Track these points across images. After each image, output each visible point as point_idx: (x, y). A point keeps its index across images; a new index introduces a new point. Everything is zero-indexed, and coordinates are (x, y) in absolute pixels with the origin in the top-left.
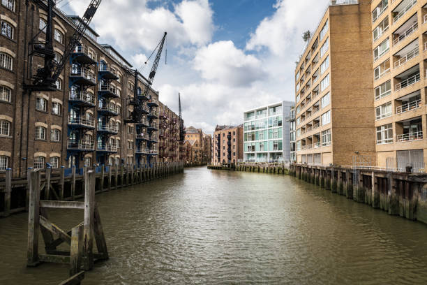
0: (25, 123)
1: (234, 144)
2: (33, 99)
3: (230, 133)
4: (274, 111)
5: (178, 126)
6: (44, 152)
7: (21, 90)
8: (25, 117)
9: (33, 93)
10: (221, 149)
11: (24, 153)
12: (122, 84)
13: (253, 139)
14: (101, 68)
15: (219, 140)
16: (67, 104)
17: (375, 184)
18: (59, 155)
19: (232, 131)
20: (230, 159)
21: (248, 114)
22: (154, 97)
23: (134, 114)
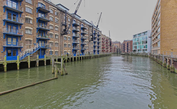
0: (61, 43)
1: (129, 46)
2: (63, 37)
3: (128, 43)
4: (145, 34)
5: (109, 41)
6: (66, 50)
7: (60, 35)
8: (61, 42)
9: (63, 35)
10: (125, 48)
11: (61, 50)
12: (88, 30)
13: (136, 45)
14: (82, 26)
15: (124, 45)
16: (72, 37)
17: (168, 62)
18: (70, 51)
19: (128, 42)
20: (128, 51)
21: (135, 36)
22: (100, 33)
23: (92, 39)
